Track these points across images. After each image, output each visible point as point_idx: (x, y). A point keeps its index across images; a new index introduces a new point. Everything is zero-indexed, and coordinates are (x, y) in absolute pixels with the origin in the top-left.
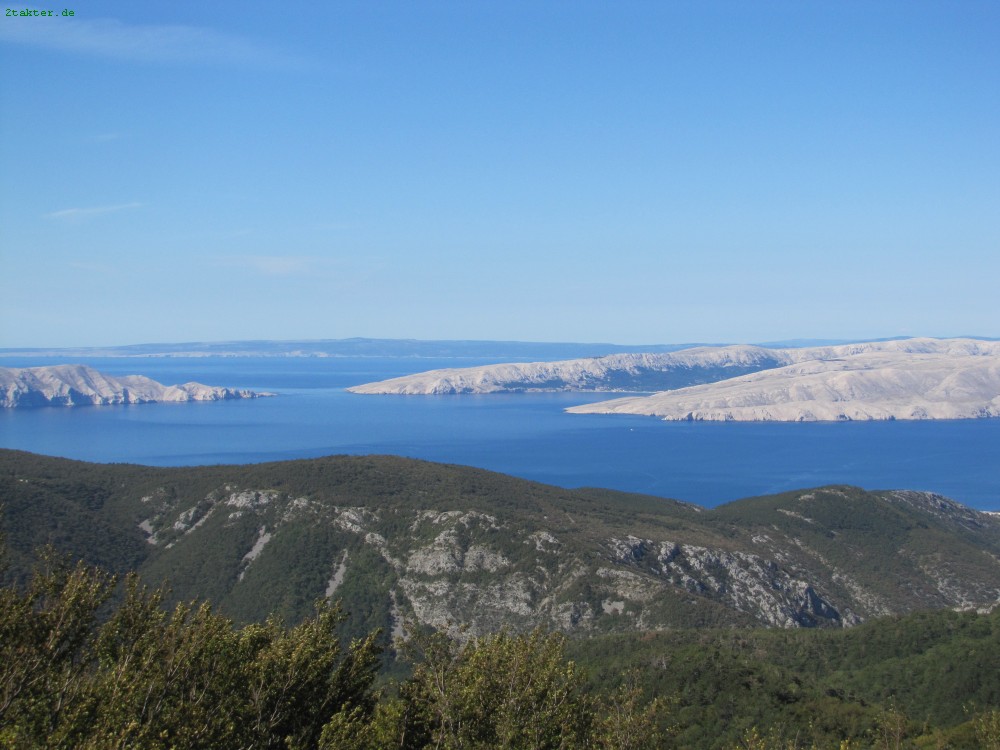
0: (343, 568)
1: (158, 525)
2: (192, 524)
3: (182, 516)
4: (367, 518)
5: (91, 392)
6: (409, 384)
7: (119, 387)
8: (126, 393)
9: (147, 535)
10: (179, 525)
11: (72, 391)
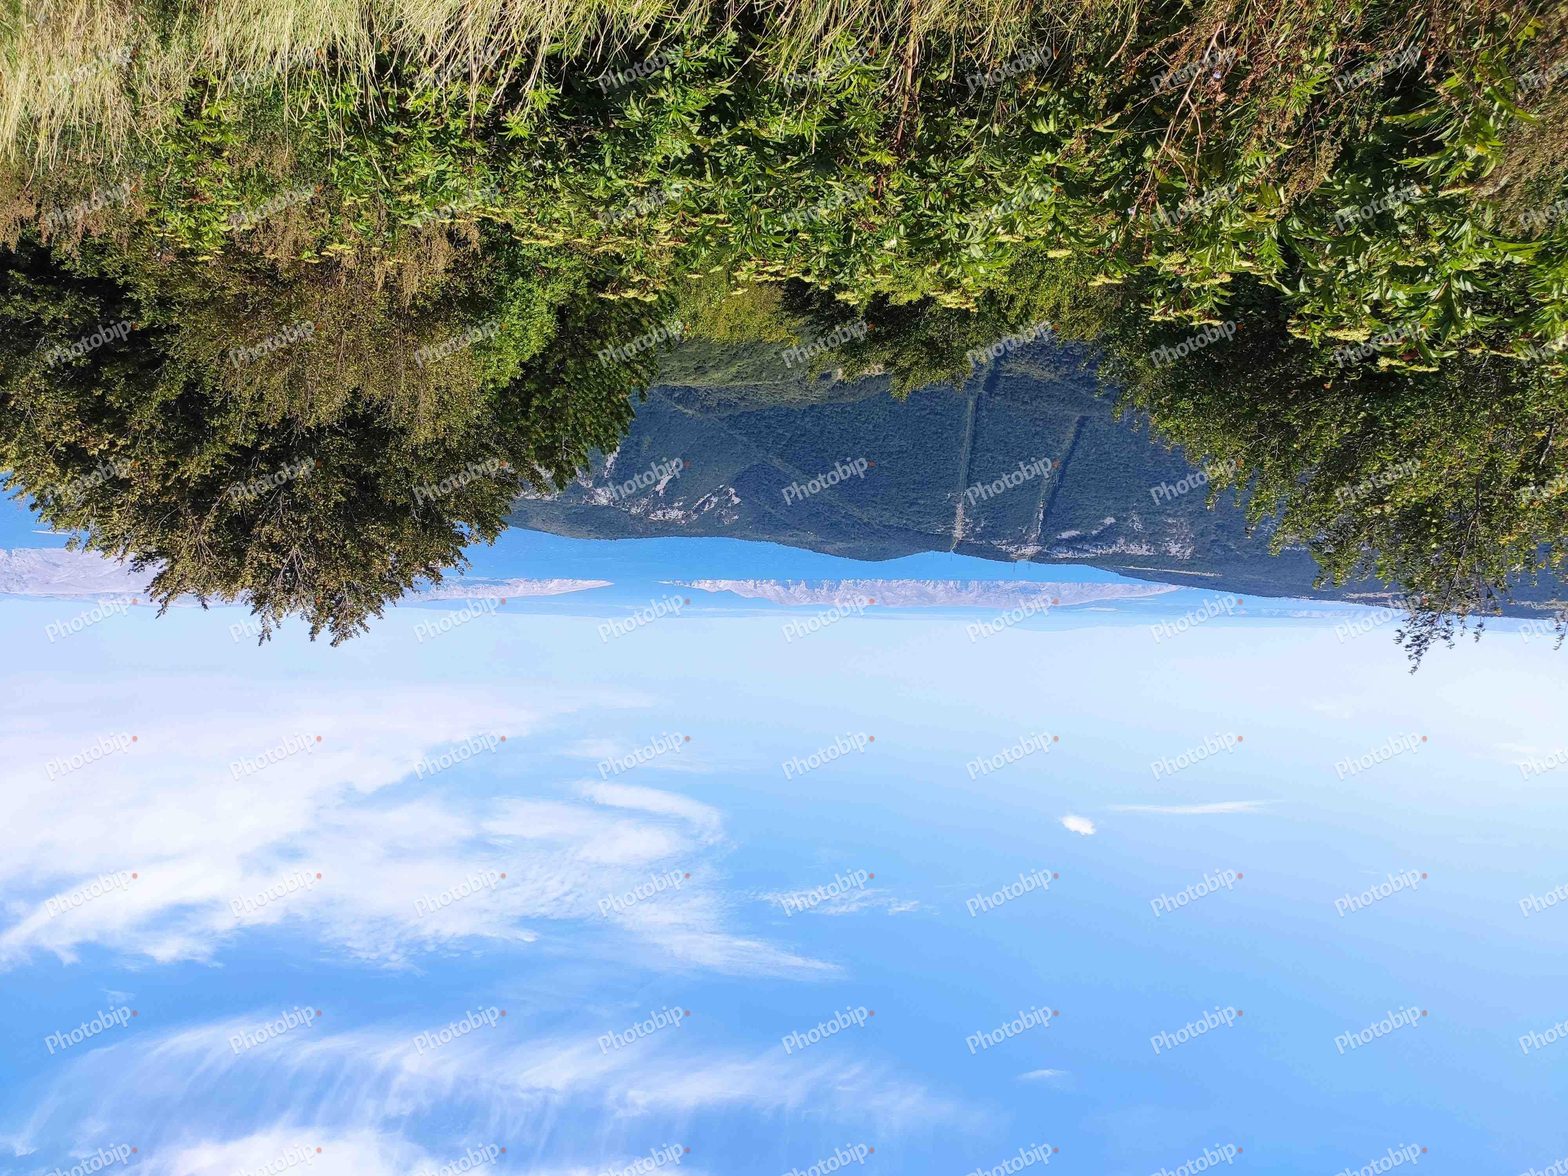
0: (608, 465)
1: (729, 500)
2: (708, 500)
3: (713, 505)
4: (592, 497)
5: (777, 588)
6: (569, 585)
7: (759, 590)
8: (755, 586)
9: (737, 496)
10: (715, 500)
11: (789, 589)
